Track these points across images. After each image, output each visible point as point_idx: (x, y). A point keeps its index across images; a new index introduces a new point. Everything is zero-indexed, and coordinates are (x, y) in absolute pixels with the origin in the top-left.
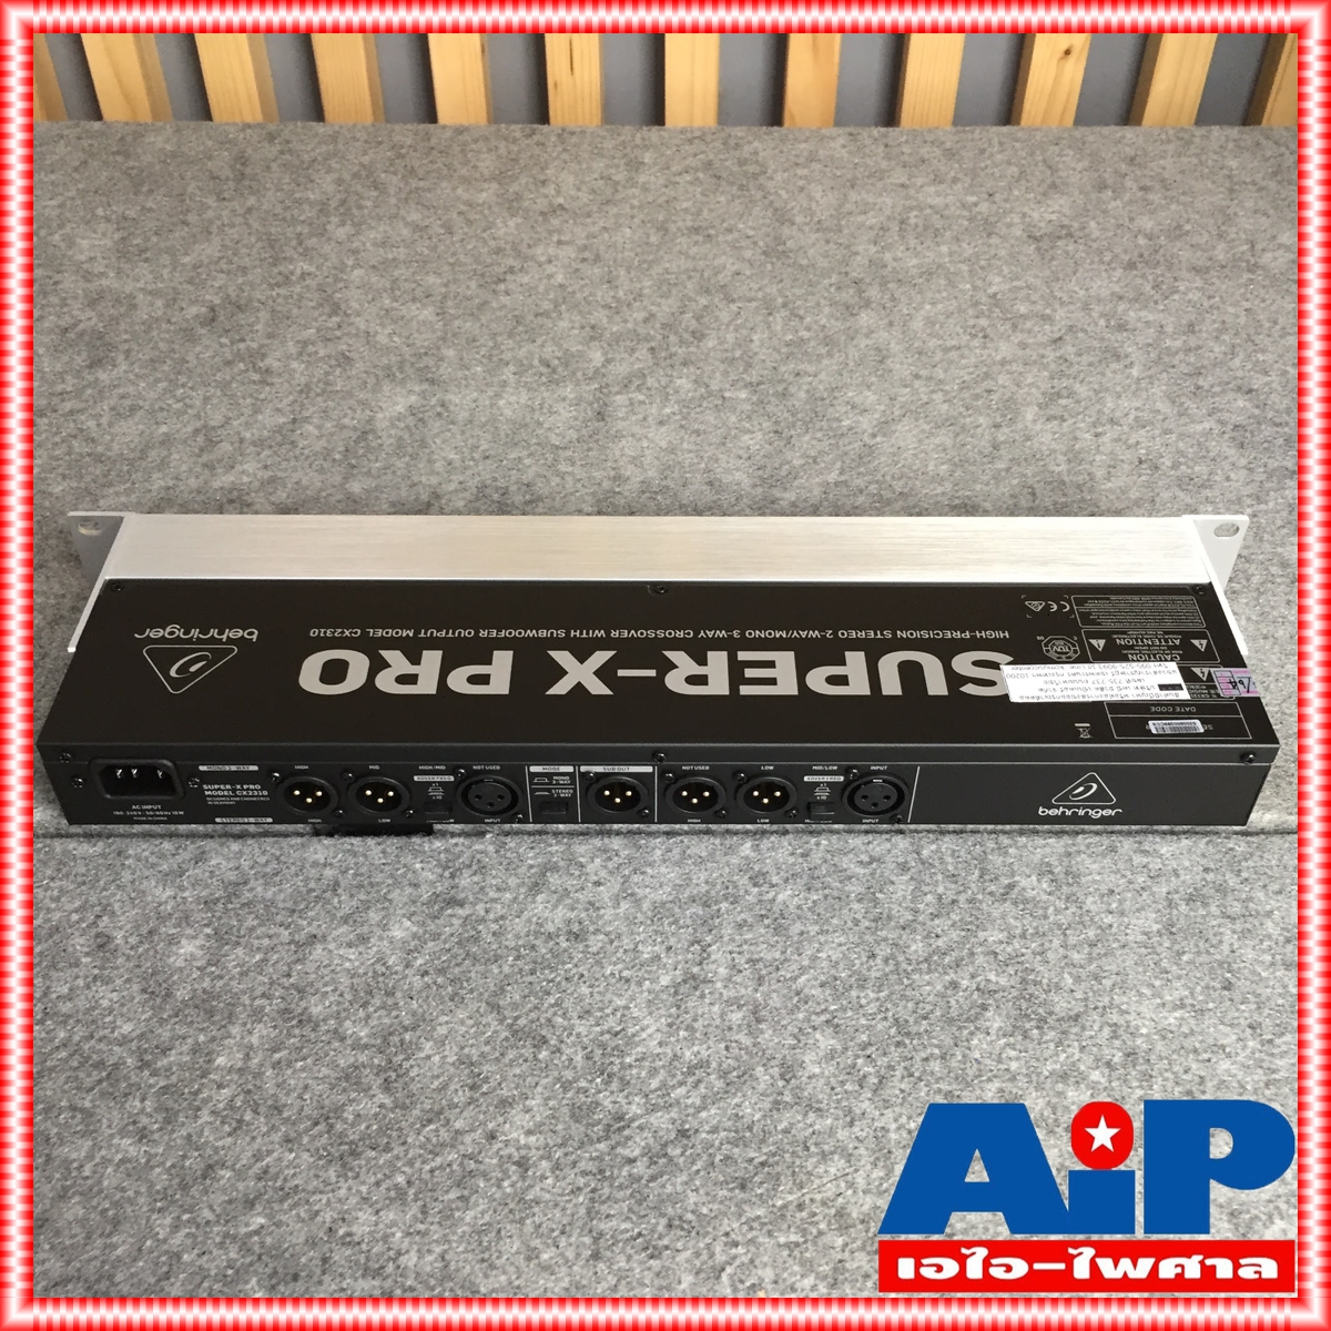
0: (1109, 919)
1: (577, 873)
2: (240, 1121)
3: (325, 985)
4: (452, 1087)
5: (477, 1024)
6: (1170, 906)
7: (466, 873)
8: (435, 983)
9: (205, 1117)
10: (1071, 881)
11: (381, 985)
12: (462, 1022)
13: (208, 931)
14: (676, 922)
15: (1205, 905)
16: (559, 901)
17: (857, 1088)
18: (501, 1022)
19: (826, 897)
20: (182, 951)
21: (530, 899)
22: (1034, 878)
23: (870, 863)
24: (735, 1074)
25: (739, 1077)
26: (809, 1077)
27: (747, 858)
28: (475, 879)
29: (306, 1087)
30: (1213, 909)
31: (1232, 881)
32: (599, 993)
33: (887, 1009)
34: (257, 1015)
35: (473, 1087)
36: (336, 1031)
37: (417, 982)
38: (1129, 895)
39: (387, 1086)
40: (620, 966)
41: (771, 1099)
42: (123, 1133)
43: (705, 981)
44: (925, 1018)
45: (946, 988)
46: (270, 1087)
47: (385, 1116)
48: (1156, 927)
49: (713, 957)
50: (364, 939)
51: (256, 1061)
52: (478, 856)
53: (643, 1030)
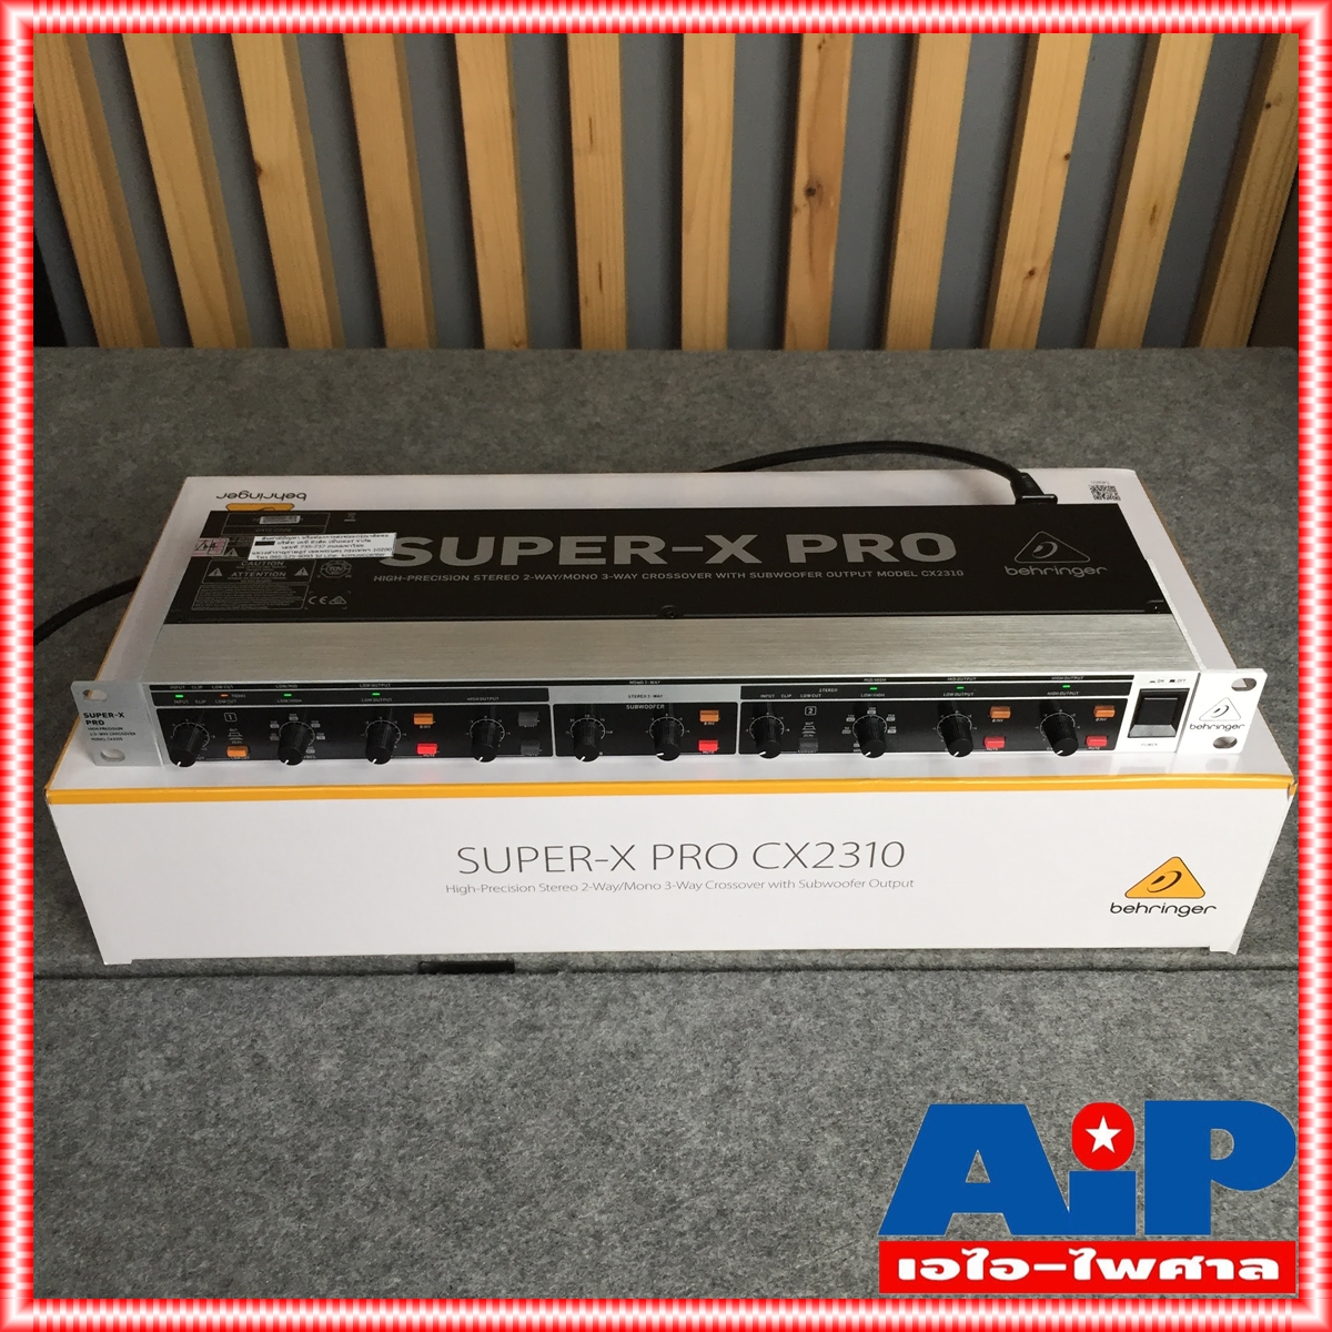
0: (1056, 1041)
1: (632, 1004)
2: (377, 1203)
3: (436, 1095)
4: (539, 1177)
5: (558, 1126)
6: (1105, 1030)
7: (543, 1004)
8: (522, 1093)
9: (349, 1200)
10: (1026, 1009)
11: (480, 1095)
12: (546, 1125)
13: (341, 1051)
14: (711, 1044)
15: (1132, 1030)
16: (619, 1026)
17: (858, 1176)
18: (576, 1125)
19: (831, 1023)
20: (322, 1068)
21: (595, 1025)
22: (997, 1007)
23: (866, 995)
24: (761, 1165)
25: (764, 1168)
26: (820, 1168)
27: (767, 991)
28: (551, 1009)
29: (426, 1176)
30: (1140, 1032)
31: (1155, 1010)
32: (653, 1101)
33: (881, 1114)
34: (384, 1119)
35: (557, 1177)
36: (446, 1132)
37: (509, 1093)
38: (1073, 1020)
39: (489, 1175)
40: (669, 1079)
41: (790, 1185)
43: (737, 1091)
44: (912, 1121)
45: (927, 1097)
46: (397, 1176)
47: (488, 1201)
48: (1093, 1047)
49: (742, 1072)
50: (464, 1058)
51: (385, 1156)
52: (553, 991)
53: (688, 1130)
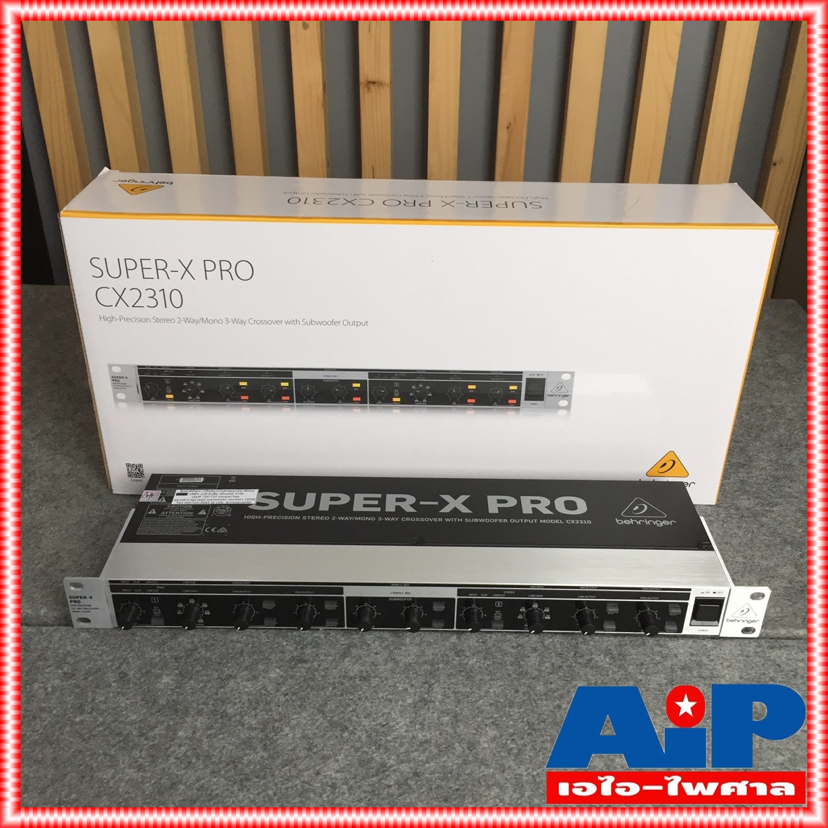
0: (640, 677)
1: (366, 648)
2: (190, 763)
3: (235, 699)
4: (298, 750)
5: (312, 719)
6: (672, 672)
7: (309, 647)
8: (291, 699)
9: (172, 760)
10: (621, 658)
11: (264, 700)
12: (304, 718)
13: (176, 672)
14: (416, 673)
15: (690, 672)
16: (357, 661)
17: (507, 755)
18: (324, 719)
19: (494, 662)
20: (163, 681)
21: (341, 660)
22: (602, 656)
23: (518, 647)
24: (444, 746)
25: (446, 748)
26: (482, 749)
27: (454, 643)
28: (314, 650)
29: (224, 747)
30: (695, 673)
31: (705, 660)
32: (375, 706)
33: (524, 717)
34: (200, 712)
35: (309, 749)
36: (239, 721)
37: (282, 699)
38: (652, 665)
39: (265, 748)
40: (387, 693)
41: (462, 758)
42: (130, 766)
43: (431, 701)
44: (544, 722)
45: (555, 708)
46: (205, 747)
47: (263, 762)
48: (664, 681)
49: (435, 690)
50: (255, 678)
51: (198, 734)
52: (316, 639)
53: (397, 724)
